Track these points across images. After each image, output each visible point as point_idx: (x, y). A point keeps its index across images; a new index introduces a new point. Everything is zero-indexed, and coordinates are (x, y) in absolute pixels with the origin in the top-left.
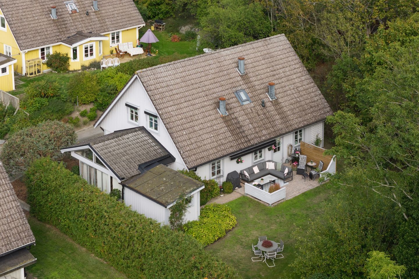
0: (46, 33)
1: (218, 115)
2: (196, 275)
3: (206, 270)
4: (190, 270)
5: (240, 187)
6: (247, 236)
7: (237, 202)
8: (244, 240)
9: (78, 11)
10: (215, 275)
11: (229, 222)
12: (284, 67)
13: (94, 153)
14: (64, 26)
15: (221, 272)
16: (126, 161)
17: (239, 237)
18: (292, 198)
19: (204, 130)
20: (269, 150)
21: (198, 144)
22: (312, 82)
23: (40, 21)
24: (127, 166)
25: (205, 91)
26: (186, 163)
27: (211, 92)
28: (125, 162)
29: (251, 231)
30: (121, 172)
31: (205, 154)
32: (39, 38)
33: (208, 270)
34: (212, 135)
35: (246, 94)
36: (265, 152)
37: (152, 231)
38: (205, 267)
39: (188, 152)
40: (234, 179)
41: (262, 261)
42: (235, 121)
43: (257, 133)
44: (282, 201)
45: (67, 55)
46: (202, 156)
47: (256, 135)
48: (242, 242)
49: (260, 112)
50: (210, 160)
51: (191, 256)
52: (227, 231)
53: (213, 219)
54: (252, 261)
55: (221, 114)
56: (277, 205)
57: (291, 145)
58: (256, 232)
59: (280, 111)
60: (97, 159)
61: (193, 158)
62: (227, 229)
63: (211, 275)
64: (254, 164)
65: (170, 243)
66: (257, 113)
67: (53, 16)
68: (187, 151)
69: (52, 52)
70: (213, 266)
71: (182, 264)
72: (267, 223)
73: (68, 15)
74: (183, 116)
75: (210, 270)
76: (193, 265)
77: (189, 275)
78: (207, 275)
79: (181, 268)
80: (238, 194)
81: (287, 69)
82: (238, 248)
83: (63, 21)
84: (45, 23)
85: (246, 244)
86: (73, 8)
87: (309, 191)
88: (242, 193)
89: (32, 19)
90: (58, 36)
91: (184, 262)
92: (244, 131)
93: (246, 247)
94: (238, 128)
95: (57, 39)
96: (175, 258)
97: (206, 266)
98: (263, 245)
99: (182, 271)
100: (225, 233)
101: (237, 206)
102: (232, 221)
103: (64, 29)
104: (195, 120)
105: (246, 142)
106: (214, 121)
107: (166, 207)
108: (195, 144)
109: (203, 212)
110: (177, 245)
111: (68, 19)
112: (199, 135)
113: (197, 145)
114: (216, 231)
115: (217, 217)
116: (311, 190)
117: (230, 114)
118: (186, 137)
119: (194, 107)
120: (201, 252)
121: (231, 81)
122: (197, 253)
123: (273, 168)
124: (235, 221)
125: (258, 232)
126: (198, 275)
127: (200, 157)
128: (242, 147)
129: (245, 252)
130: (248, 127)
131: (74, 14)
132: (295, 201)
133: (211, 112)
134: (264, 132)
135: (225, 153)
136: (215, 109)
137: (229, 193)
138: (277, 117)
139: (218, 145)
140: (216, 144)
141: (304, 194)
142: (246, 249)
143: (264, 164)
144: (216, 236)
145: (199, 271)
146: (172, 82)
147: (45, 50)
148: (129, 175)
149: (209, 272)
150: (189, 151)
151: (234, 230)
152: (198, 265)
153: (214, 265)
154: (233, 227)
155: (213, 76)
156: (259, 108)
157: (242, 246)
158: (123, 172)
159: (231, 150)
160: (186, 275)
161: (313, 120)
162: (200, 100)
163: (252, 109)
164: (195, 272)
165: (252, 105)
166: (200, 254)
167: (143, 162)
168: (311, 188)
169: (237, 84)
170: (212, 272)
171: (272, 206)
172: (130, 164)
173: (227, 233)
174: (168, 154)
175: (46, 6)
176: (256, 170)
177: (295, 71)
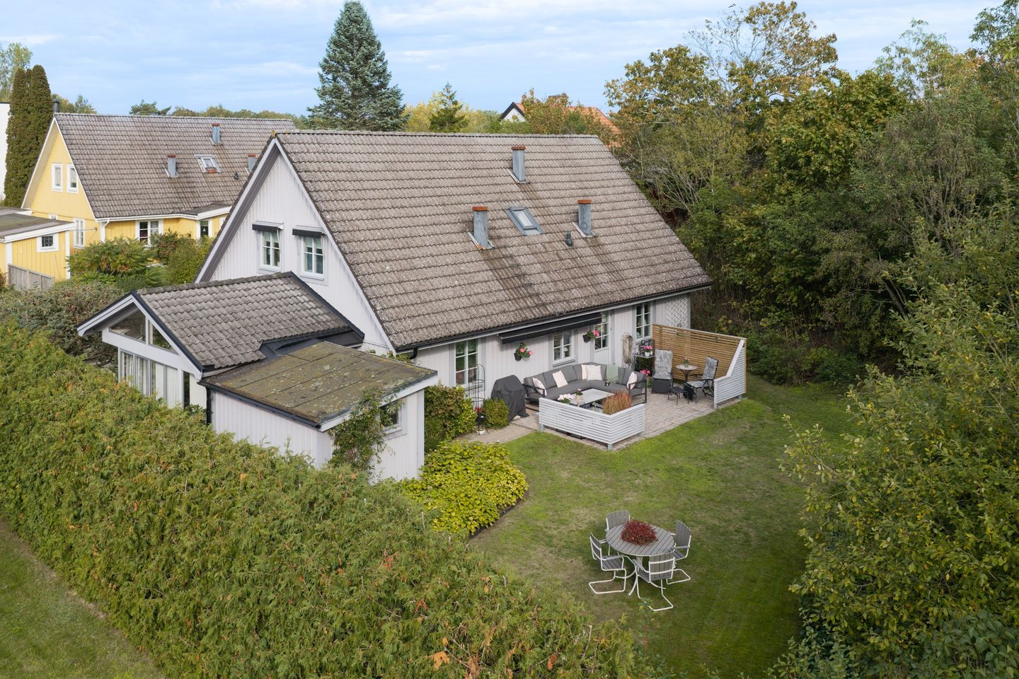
0: (152, 196)
1: (469, 246)
2: (393, 642)
3: (442, 615)
4: (368, 619)
5: (524, 415)
6: (562, 522)
7: (521, 444)
8: (555, 532)
9: (219, 170)
10: (483, 637)
11: (508, 483)
12: (603, 187)
13: (148, 317)
14: (189, 190)
15: (514, 620)
16: (231, 331)
17: (539, 524)
18: (658, 433)
19: (438, 268)
20: (587, 339)
21: (423, 295)
22: (661, 221)
23: (143, 176)
24: (230, 341)
25: (439, 196)
26: (388, 335)
27: (454, 200)
28: (227, 333)
29: (570, 507)
30: (207, 353)
31: (439, 319)
32: (137, 202)
33: (452, 612)
34: (456, 282)
35: (531, 217)
36: (576, 342)
37: (243, 476)
38: (438, 600)
39: (396, 309)
40: (510, 392)
41: (626, 592)
42: (510, 262)
43: (560, 291)
44: (637, 439)
45: (190, 235)
46: (431, 323)
47: (558, 295)
48: (550, 537)
49: (563, 254)
50: (453, 333)
51: (378, 554)
52: (505, 509)
53: (461, 477)
54: (593, 595)
55: (477, 244)
56: (628, 448)
57: (630, 337)
58: (586, 511)
59: (605, 259)
60: (156, 334)
61: (409, 323)
62: (501, 502)
63: (465, 639)
64: (552, 368)
65: (298, 507)
66: (557, 254)
67: (171, 172)
68: (393, 308)
69: (162, 229)
70: (472, 594)
71: (336, 593)
72: (609, 489)
73: (201, 175)
74: (385, 233)
75: (458, 615)
76: (383, 595)
77: (365, 643)
78: (445, 641)
79: (331, 614)
80: (523, 429)
81: (610, 191)
82: (541, 555)
83: (188, 182)
84: (153, 181)
85: (562, 543)
86: (210, 165)
87: (695, 421)
88: (534, 426)
89: (128, 171)
90: (176, 203)
91: (347, 582)
92: (531, 285)
93: (565, 552)
94: (518, 276)
95: (173, 208)
96: (310, 569)
97: (442, 598)
98: (625, 537)
99: (337, 624)
100: (496, 514)
101: (522, 452)
102: (516, 481)
103: (189, 195)
104: (414, 245)
105: (537, 306)
106: (462, 256)
107: (318, 427)
108: (414, 294)
109: (434, 460)
110: (325, 516)
111: (198, 180)
112: (425, 277)
113: (420, 298)
114: (471, 506)
115: (472, 470)
116: (699, 420)
117: (499, 248)
118: (393, 277)
119: (415, 220)
120: (418, 536)
121: (498, 189)
122: (404, 542)
123: (599, 377)
124: (524, 483)
125: (591, 510)
126: (405, 640)
127: (427, 324)
128: (529, 315)
129: (564, 565)
130: (540, 279)
131: (212, 175)
132: (669, 441)
133: (454, 236)
134: (576, 293)
135: (489, 323)
136: (462, 232)
137: (500, 426)
138: (600, 269)
139: (470, 304)
140: (467, 301)
141: (685, 426)
142: (567, 556)
143: (577, 369)
144: (471, 518)
145: (410, 622)
146: (363, 166)
147: (149, 226)
148: (229, 359)
149: (456, 622)
150: (398, 307)
151: (521, 507)
152: (405, 593)
153: (478, 588)
154: (519, 500)
155: (459, 174)
156: (561, 246)
157: (550, 549)
158: (213, 354)
159: (504, 319)
160: (350, 642)
161: (673, 286)
162: (428, 210)
163: (547, 245)
164: (390, 629)
165: (546, 238)
166: (415, 543)
167: (277, 336)
168: (696, 415)
169: (511, 196)
170: (471, 623)
171: (615, 449)
172: (238, 338)
173: (502, 514)
174: (346, 325)
175: (159, 156)
176: (560, 380)
177: (626, 196)
